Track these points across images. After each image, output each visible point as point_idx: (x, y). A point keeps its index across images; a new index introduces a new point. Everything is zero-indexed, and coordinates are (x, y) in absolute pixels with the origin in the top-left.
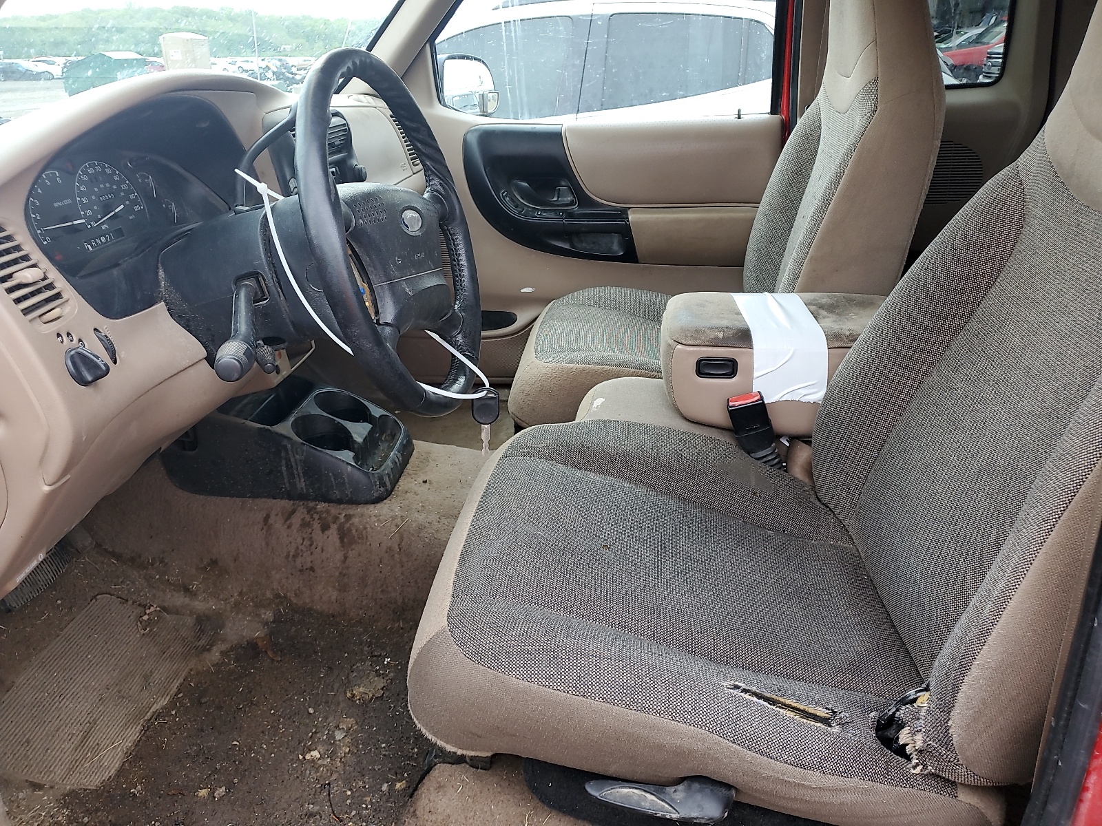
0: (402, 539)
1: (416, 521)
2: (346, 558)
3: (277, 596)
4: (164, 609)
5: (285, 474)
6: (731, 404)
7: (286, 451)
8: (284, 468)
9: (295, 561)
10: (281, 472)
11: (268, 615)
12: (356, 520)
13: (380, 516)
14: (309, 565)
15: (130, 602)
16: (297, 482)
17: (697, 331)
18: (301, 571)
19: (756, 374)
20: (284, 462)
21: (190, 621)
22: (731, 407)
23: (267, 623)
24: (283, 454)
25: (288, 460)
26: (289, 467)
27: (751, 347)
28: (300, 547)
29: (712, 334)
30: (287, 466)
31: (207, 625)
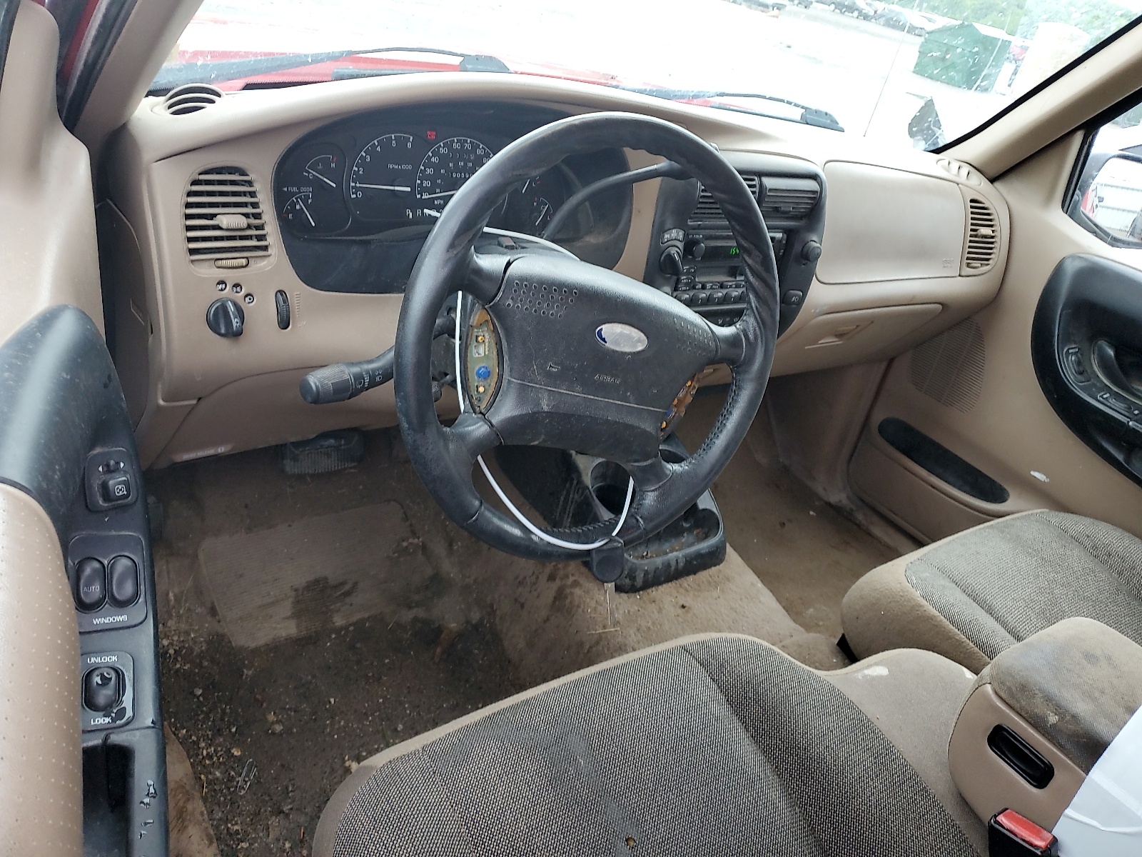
0: (597, 643)
1: (625, 637)
2: (548, 619)
3: (491, 606)
4: (424, 548)
5: (561, 503)
6: (1001, 818)
7: (571, 484)
8: (562, 499)
9: (518, 587)
10: (559, 499)
11: (475, 616)
12: (577, 591)
13: (601, 605)
14: (522, 600)
15: (408, 523)
16: (565, 519)
17: (1024, 688)
18: (516, 600)
19: (1068, 811)
20: (565, 493)
21: (429, 572)
22: (996, 822)
23: (468, 622)
24: (568, 485)
25: (568, 494)
26: (566, 499)
27: (1087, 771)
28: (527, 578)
29: (1040, 708)
30: (565, 499)
31: (437, 584)
